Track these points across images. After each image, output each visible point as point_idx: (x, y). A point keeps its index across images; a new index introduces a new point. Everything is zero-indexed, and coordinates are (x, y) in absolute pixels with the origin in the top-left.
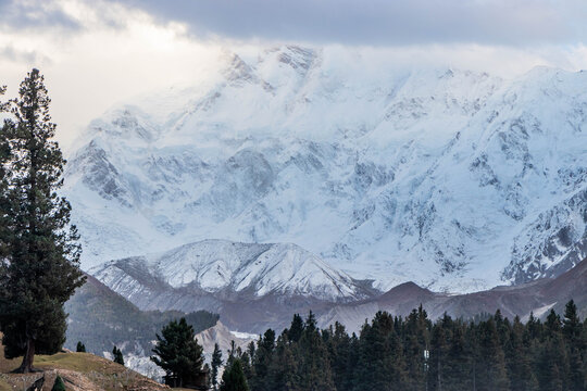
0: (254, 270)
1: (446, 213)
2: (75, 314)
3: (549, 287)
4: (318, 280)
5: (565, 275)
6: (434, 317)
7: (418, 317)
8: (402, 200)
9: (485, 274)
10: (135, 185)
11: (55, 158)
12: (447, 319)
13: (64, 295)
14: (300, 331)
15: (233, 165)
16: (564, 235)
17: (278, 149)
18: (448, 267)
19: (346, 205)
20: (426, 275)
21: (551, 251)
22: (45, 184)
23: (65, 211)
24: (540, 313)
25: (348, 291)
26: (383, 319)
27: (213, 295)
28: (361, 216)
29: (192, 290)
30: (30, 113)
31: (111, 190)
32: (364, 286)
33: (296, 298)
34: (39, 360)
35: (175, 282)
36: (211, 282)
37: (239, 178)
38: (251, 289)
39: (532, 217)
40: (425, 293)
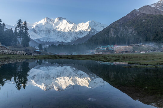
0: (49, 40)
1: (65, 36)
2: (30, 43)
3: (74, 42)
4: (54, 41)
5: (75, 41)
6: (64, 44)
7: (62, 44)
8: (62, 34)
9: (69, 41)
10: (38, 32)
11: (28, 29)
12: (65, 45)
13: (29, 42)
14: (52, 45)
15: (47, 31)
16: (75, 38)
17: (51, 29)
18: (65, 40)
19: (57, 35)
20: (64, 41)
21: (74, 39)
22: (27, 31)
23: (29, 34)
24: (73, 44)
25: (57, 42)
26: (59, 44)
27: (45, 42)
28: (58, 36)
29: (43, 42)
30: (25, 25)
31: (35, 32)
32: (58, 42)
33: (52, 42)
34: (26, 47)
35: (41, 41)
36: (45, 41)
37: (47, 32)
38: (48, 42)
39: (73, 36)
40: (63, 42)
